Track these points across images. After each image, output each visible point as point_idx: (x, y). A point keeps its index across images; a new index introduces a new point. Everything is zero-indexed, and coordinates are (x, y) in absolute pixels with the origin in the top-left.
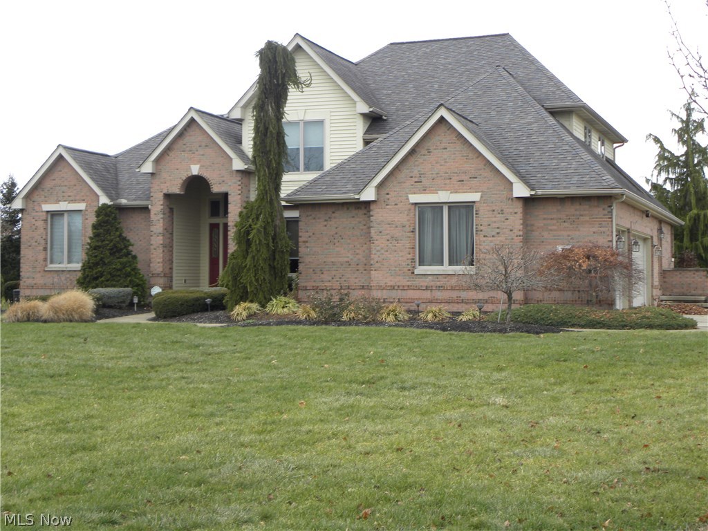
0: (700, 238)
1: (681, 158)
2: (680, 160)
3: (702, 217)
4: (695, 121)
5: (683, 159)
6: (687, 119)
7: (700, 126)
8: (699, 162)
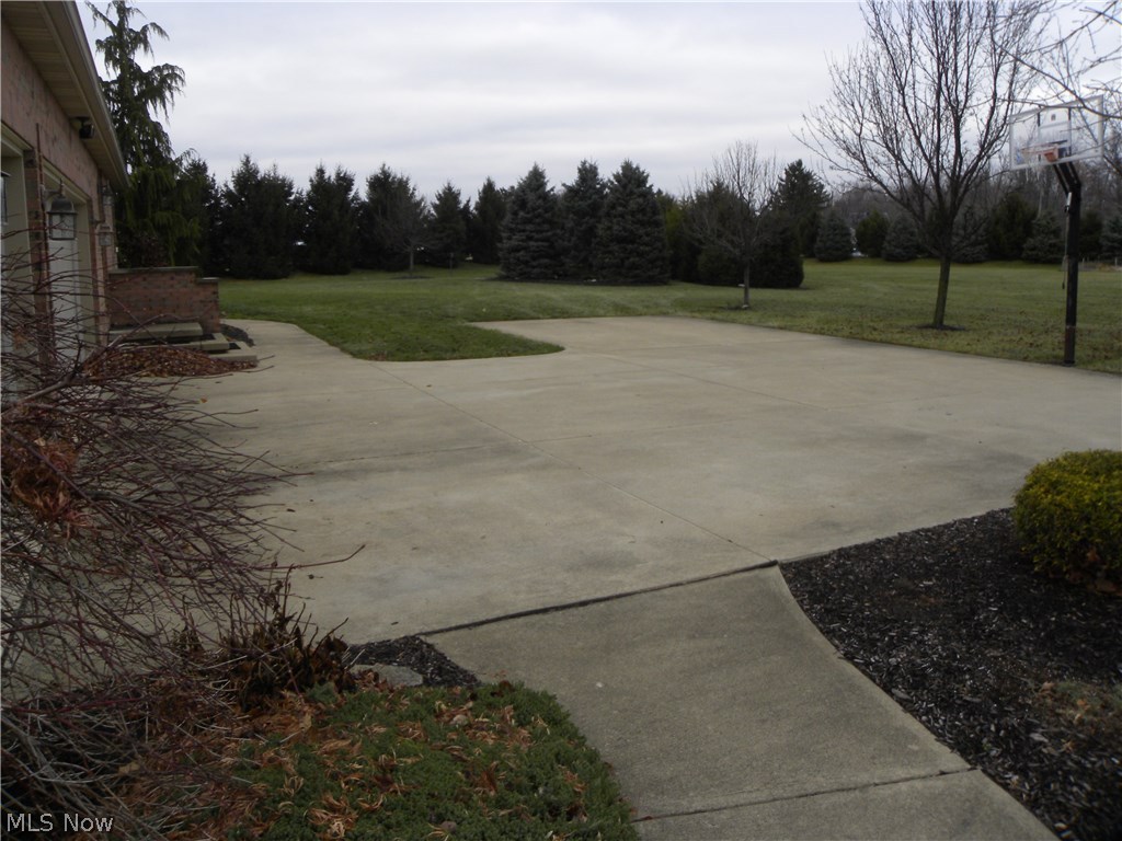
0: (150, 213)
1: (112, 86)
2: (112, 90)
3: (152, 178)
4: (131, 30)
5: (115, 87)
6: (119, 24)
7: (140, 38)
8: (142, 94)
